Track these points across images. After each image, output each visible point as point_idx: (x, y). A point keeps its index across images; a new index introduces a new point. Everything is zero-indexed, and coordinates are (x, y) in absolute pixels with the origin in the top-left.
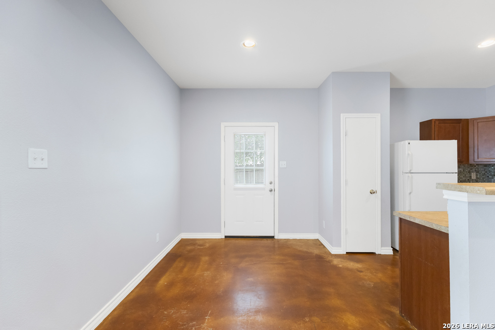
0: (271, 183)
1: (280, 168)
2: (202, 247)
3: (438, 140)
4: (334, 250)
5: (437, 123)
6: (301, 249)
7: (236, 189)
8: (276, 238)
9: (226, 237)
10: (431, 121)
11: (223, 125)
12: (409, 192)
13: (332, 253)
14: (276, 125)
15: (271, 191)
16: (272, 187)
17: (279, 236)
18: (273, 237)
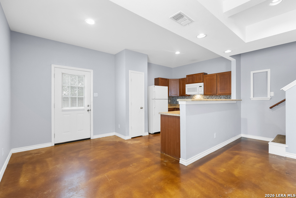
0: (88, 106)
1: (94, 97)
2: (40, 154)
3: (161, 86)
4: (126, 138)
5: (161, 79)
6: (109, 141)
7: (63, 111)
8: (91, 138)
9: (55, 144)
10: (159, 78)
11: (53, 66)
12: (154, 107)
13: (126, 139)
14: (92, 71)
15: (88, 111)
16: (89, 108)
17: (93, 137)
18: (90, 139)
